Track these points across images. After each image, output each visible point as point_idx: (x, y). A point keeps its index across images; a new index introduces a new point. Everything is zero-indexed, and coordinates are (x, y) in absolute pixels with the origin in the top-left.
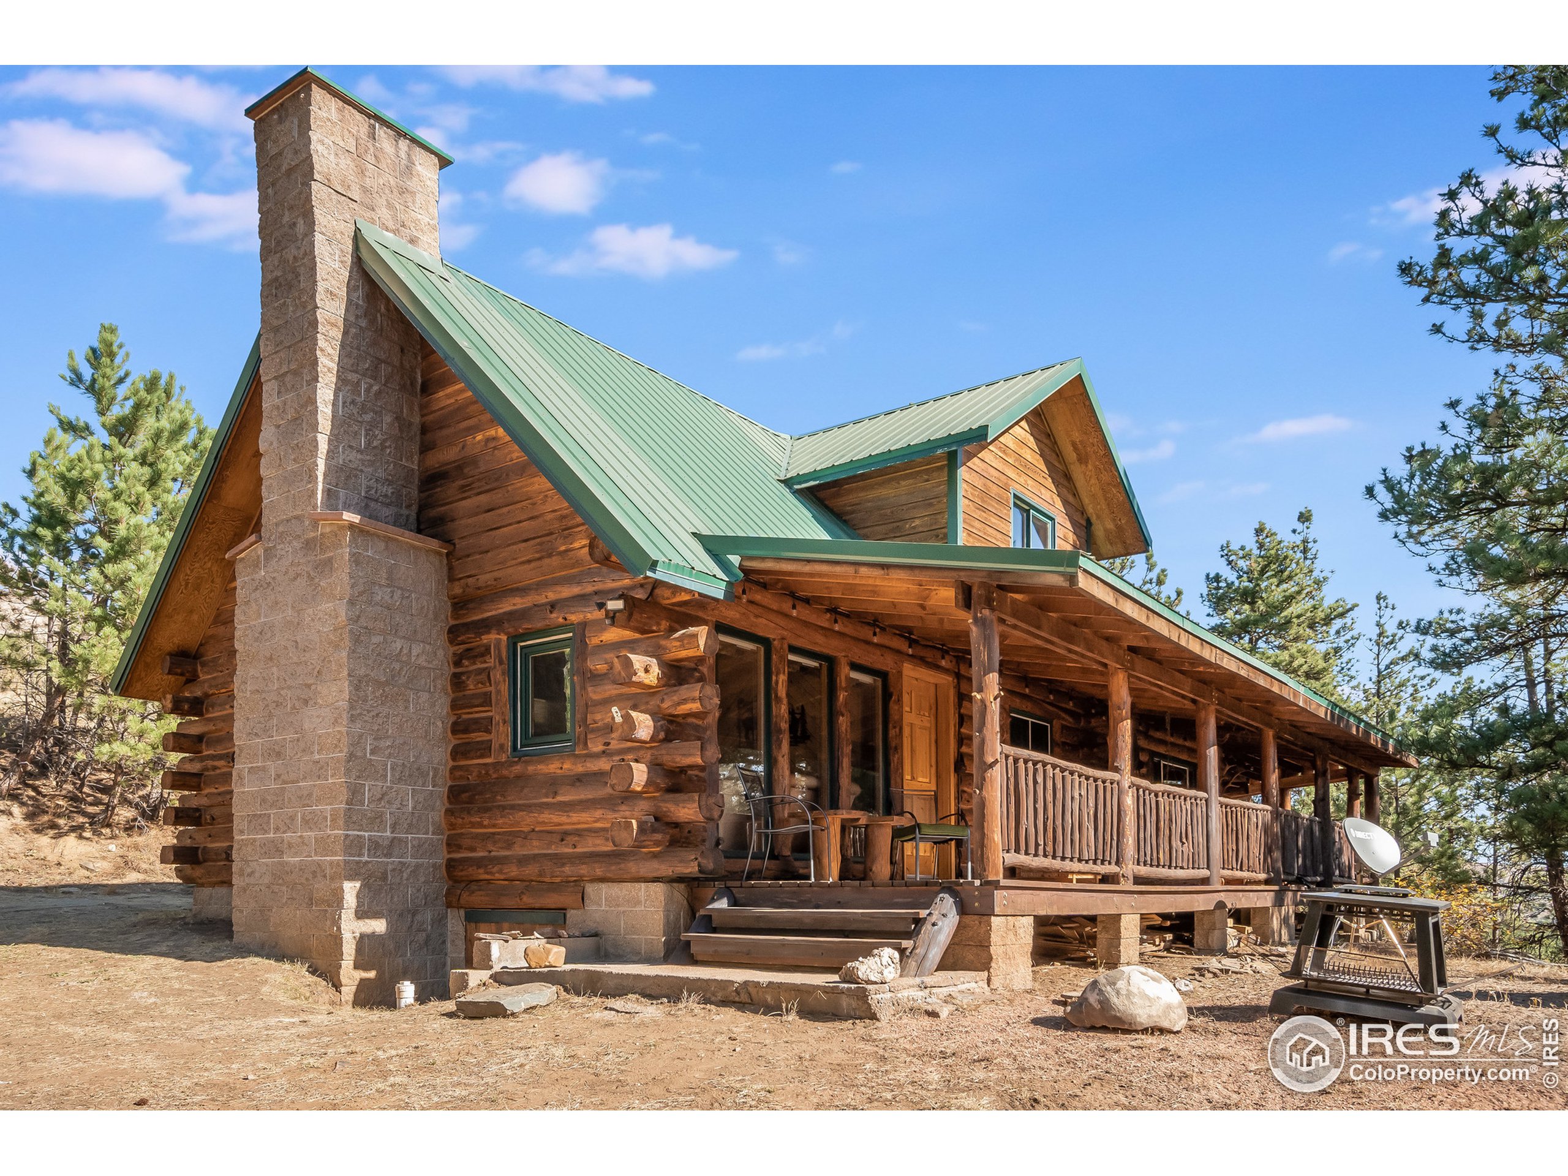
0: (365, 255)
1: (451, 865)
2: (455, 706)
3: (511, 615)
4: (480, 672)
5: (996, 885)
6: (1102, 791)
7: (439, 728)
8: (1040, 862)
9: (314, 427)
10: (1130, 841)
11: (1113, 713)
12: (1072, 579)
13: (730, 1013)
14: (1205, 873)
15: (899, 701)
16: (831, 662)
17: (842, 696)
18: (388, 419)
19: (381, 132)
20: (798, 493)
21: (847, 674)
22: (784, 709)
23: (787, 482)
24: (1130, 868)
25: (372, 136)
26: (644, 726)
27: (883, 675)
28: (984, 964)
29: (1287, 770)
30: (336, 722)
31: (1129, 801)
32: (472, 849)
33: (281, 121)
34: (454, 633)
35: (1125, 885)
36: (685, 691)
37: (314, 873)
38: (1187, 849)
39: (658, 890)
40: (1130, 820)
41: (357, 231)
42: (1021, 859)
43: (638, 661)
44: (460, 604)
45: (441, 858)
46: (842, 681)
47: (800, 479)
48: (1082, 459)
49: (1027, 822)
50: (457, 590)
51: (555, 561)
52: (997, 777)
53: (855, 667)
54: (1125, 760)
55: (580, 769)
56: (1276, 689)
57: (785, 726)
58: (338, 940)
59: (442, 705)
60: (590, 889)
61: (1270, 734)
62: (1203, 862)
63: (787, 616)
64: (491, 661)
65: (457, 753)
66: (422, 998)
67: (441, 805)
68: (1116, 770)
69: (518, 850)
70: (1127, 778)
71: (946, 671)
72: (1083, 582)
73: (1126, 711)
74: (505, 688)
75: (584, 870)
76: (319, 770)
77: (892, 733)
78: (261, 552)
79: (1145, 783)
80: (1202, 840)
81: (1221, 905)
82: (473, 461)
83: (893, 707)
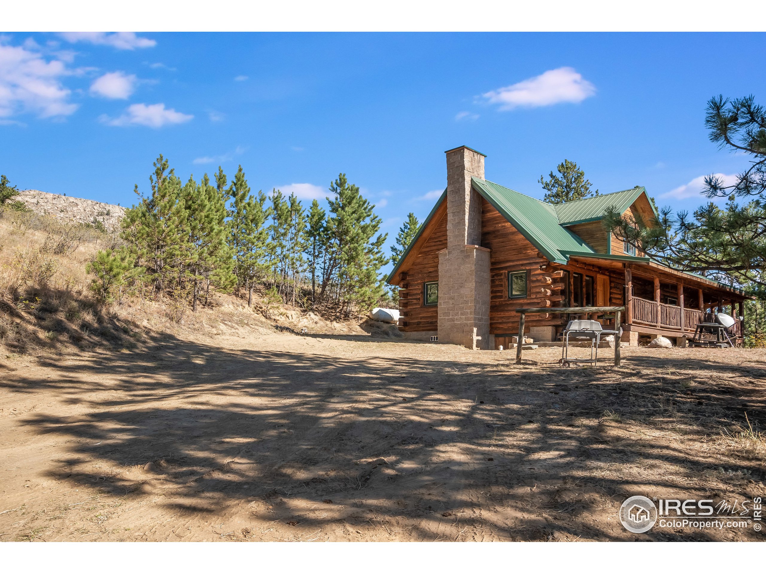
0: (473, 184)
1: (491, 324)
2: (492, 287)
3: (509, 267)
4: (500, 279)
5: (631, 325)
6: (653, 306)
7: (489, 292)
8: (639, 321)
9: (465, 225)
10: (659, 318)
11: (655, 288)
12: (648, 263)
13: (579, 348)
14: (680, 327)
15: (596, 284)
16: (581, 275)
17: (584, 283)
18: (476, 221)
19: (475, 154)
20: (563, 227)
21: (585, 278)
22: (573, 287)
23: (561, 225)
24: (659, 324)
25: (474, 156)
26: (549, 292)
27: (592, 277)
28: (628, 341)
29: (705, 301)
30: (471, 291)
31: (659, 308)
32: (498, 320)
33: (454, 155)
34: (492, 270)
35: (658, 328)
36: (557, 285)
37: (465, 325)
38: (675, 321)
39: (550, 328)
40: (659, 313)
41: (472, 179)
42: (635, 320)
43: (548, 278)
44: (493, 264)
45: (489, 323)
46: (584, 280)
47: (564, 224)
48: (644, 212)
49: (637, 312)
50: (493, 260)
51: (522, 255)
52: (631, 303)
53: (587, 276)
54: (658, 299)
55: (529, 301)
56: (699, 280)
57: (573, 291)
58: (472, 340)
59: (489, 288)
60: (531, 328)
61: (701, 291)
62: (679, 324)
63: (584, 269)
64: (503, 277)
65: (492, 298)
66: (504, 349)
67: (489, 310)
68: (656, 301)
69: (511, 320)
70: (659, 303)
71: (607, 275)
72: (650, 264)
73: (659, 287)
74: (507, 283)
75: (530, 324)
76: (466, 302)
77: (594, 292)
78: (447, 252)
79: (663, 304)
80: (679, 319)
81: (684, 336)
82: (498, 231)
83: (595, 286)
